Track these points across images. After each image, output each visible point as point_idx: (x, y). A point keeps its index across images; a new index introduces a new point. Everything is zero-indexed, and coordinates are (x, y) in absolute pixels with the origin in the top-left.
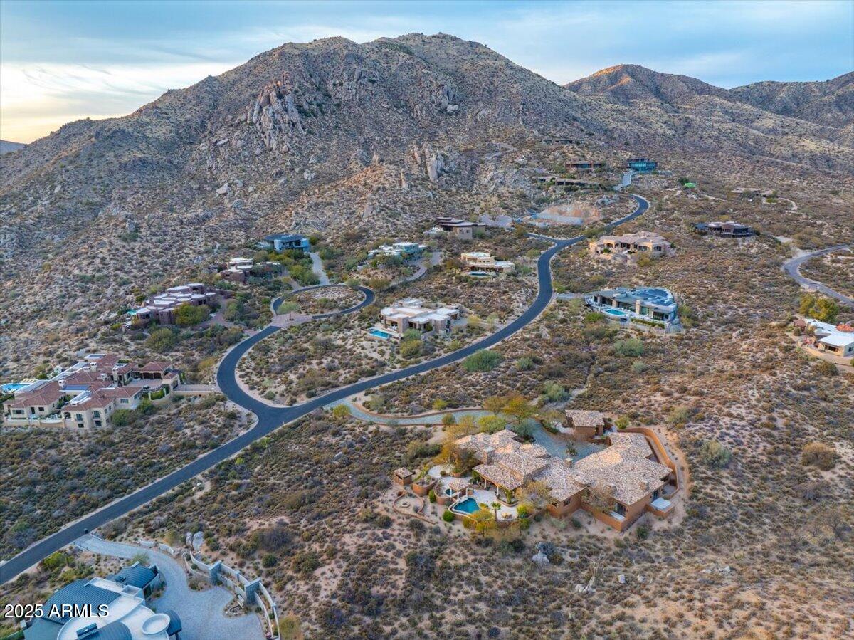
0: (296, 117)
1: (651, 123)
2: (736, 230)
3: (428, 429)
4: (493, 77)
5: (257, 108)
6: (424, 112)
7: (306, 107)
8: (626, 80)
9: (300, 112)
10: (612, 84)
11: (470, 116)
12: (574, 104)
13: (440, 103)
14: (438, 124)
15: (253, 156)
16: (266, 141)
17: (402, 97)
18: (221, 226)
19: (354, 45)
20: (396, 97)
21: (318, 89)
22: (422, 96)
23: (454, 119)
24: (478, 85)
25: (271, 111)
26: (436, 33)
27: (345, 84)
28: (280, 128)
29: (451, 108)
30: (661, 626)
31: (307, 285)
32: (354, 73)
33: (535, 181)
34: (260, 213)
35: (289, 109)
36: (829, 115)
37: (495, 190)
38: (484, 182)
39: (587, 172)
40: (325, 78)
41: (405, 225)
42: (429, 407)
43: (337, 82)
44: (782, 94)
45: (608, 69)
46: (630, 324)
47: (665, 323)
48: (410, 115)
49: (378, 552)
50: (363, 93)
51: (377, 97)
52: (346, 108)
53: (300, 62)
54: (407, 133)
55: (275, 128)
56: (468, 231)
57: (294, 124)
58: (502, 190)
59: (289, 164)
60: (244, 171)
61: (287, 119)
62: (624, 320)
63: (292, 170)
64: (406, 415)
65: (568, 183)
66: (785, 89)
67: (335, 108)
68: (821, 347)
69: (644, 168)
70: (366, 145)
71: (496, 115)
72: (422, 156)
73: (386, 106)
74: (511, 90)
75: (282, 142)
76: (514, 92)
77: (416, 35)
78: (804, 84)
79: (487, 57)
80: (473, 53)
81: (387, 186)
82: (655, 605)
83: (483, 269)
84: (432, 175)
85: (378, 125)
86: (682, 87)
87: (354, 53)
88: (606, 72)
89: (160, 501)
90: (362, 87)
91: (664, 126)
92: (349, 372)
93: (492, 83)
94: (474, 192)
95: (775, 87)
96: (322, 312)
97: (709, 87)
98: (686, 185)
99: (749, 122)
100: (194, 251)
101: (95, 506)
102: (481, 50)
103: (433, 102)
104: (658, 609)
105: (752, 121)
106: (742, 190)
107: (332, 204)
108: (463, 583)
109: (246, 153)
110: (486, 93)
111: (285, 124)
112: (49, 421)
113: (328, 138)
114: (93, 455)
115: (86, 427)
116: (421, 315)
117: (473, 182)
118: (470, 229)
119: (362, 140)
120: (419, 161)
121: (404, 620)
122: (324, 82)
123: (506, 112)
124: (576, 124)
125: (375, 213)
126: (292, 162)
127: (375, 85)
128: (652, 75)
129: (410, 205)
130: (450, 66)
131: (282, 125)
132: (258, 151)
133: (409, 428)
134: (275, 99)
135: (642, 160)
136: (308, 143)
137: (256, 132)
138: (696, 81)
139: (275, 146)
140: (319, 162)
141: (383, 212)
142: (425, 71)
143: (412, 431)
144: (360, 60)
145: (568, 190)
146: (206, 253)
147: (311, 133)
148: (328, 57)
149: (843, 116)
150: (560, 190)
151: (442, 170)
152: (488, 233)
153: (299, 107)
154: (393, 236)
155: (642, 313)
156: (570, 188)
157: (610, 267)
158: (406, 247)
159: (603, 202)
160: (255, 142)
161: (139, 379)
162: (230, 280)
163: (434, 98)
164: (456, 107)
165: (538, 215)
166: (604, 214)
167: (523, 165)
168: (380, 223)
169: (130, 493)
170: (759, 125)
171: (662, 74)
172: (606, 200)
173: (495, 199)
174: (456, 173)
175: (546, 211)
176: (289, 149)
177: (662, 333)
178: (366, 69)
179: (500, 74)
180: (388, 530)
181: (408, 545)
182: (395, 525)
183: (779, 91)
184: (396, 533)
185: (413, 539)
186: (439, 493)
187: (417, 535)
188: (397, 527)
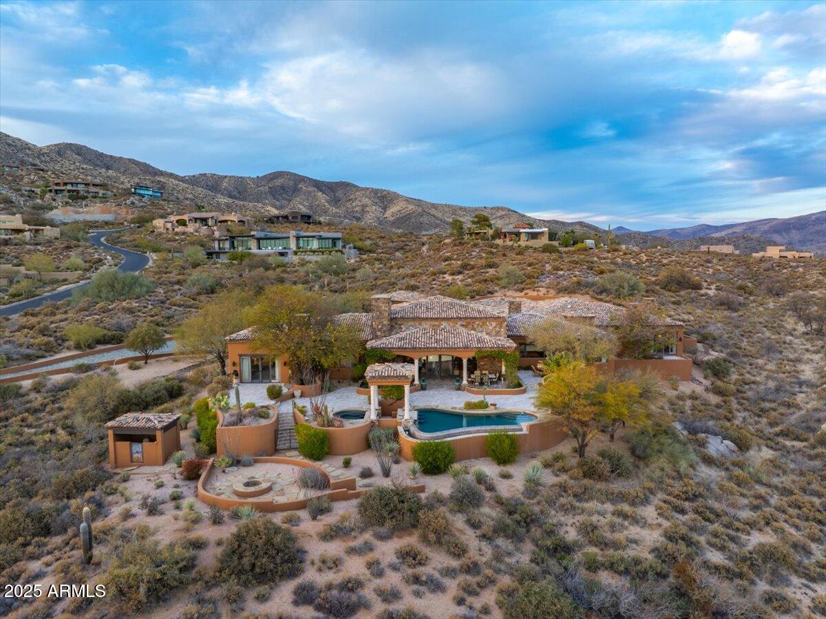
2: (303, 218)
36: (267, 202)
47: (338, 248)
62: (284, 254)
65: (69, 191)
69: (151, 196)
95: (217, 178)
145: (74, 199)
156: (77, 196)
180: (311, 575)
181: (452, 585)
182: (317, 549)
183: (222, 182)
184: (355, 567)
185: (438, 560)
186: (330, 424)
187: (441, 538)
188: (334, 548)
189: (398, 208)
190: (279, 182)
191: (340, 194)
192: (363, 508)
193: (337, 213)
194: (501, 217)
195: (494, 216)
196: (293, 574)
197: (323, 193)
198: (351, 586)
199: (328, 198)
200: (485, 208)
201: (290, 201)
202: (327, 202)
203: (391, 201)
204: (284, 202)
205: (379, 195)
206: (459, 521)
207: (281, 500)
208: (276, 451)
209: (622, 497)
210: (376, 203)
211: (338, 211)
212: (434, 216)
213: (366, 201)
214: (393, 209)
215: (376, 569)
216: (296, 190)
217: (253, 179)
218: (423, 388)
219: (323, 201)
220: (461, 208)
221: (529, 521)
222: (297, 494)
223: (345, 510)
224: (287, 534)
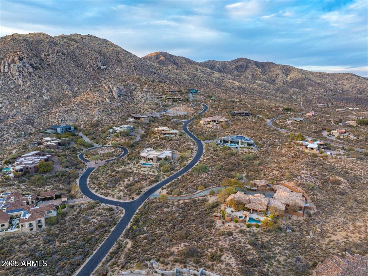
0: (31, 70)
1: (182, 75)
2: (246, 114)
3: (205, 197)
4: (118, 55)
5: (7, 65)
6: (91, 69)
7: (35, 65)
8: (162, 58)
9: (32, 67)
10: (157, 59)
11: (112, 71)
12: (153, 67)
13: (98, 65)
14: (99, 74)
15: (10, 89)
16: (16, 81)
17: (79, 62)
18: (17, 123)
19: (51, 37)
20: (76, 62)
21: (37, 57)
22: (89, 62)
23: (105, 72)
24: (112, 58)
25: (16, 66)
26: (87, 34)
27: (51, 55)
28: (23, 75)
29: (102, 67)
30: (345, 240)
31: (89, 147)
32: (54, 50)
33: (158, 98)
34: (34, 116)
35: (26, 66)
36: (234, 73)
37: (145, 102)
38: (139, 99)
39: (176, 94)
40: (39, 52)
41: (116, 118)
42: (197, 190)
43: (46, 54)
44: (218, 65)
45: (154, 53)
46: (240, 149)
47: (252, 147)
48: (84, 70)
49: (237, 245)
50: (60, 59)
51: (67, 61)
52: (53, 66)
53: (24, 43)
54: (86, 78)
55: (20, 75)
56: (147, 119)
57: (30, 73)
58: (148, 102)
59: (33, 92)
60: (6, 96)
61: (27, 71)
62: (237, 148)
63: (35, 95)
64: (190, 194)
65: (173, 99)
66: (218, 63)
67: (47, 66)
68: (308, 149)
69: (194, 92)
70: (68, 83)
71: (124, 70)
72: (109, 87)
73: (73, 66)
74: (128, 60)
75: (26, 82)
76: (129, 61)
77: (78, 35)
78: (224, 62)
79: (112, 46)
80: (105, 44)
81: (100, 101)
82: (337, 235)
83: (168, 134)
84: (116, 96)
85: (71, 74)
86: (184, 61)
87: (52, 41)
88: (153, 54)
89: (112, 253)
90: (59, 56)
91: (187, 76)
92: (146, 182)
93: (119, 57)
94: (135, 103)
95: (215, 62)
96: (109, 159)
97: (193, 62)
98: (212, 98)
99: (210, 75)
100: (11, 137)
101: (79, 265)
102: (109, 43)
103: (94, 65)
104: (339, 235)
105: (211, 75)
106: (230, 100)
107: (74, 110)
108: (274, 246)
109: (6, 87)
110: (116, 61)
111: (26, 73)
112: (10, 231)
113: (49, 80)
114: (51, 242)
115: (35, 229)
116: (161, 155)
117: (133, 99)
118: (148, 118)
119: (66, 81)
120: (108, 90)
121: (267, 265)
122: (39, 53)
123: (128, 69)
124: (156, 75)
125: (100, 113)
126: (34, 91)
127: (66, 56)
128: (172, 56)
129: (114, 109)
130: (97, 49)
131: (24, 73)
132: (12, 86)
133: (197, 199)
134: (18, 61)
135: (193, 89)
136: (39, 82)
137: (9, 76)
138: (188, 59)
139: (22, 84)
140: (48, 91)
141: (104, 113)
142: (88, 51)
143: (198, 200)
144: (56, 44)
145: (174, 101)
146: (18, 137)
147: (40, 77)
148: (39, 42)
149: (239, 74)
150: (171, 101)
151: (119, 94)
152: (153, 119)
153: (31, 65)
154: (113, 123)
155: (241, 145)
156: (175, 100)
157: (213, 129)
158: (127, 127)
159: (192, 105)
160: (10, 82)
161: (41, 202)
162: (50, 149)
163: (94, 63)
164: (105, 67)
165: (168, 111)
166: (194, 110)
167: (147, 92)
168: (104, 117)
169: (92, 254)
170: (214, 76)
171: (175, 56)
172: (193, 105)
173: (146, 106)
174: (125, 95)
175: (171, 110)
176: (30, 85)
177: (252, 151)
178: (60, 49)
179: (121, 53)
180: (233, 236)
181: (245, 239)
182: (234, 234)
183: (216, 64)
184: (237, 236)
185: (245, 237)
186: (238, 218)
187: (245, 235)
188: (236, 234)
189: (293, 75)
190: (240, 63)
191: (266, 68)
192: (239, 231)
193: (264, 78)
194: (347, 79)
195: (344, 78)
196: (232, 235)
197: (259, 68)
198: (236, 237)
199: (261, 70)
200: (339, 73)
201: (244, 72)
202: (261, 73)
203: (290, 71)
204: (242, 73)
205: (285, 68)
206: (248, 234)
207: (232, 228)
208: (232, 220)
209: (267, 235)
210: (283, 73)
211: (265, 77)
212: (310, 80)
213: (278, 72)
214: (291, 76)
215: (239, 236)
216: (247, 67)
217: (229, 62)
218: (252, 213)
219: (259, 72)
220: (326, 74)
221: (255, 235)
222: (233, 227)
223: (237, 230)
224: (232, 232)
